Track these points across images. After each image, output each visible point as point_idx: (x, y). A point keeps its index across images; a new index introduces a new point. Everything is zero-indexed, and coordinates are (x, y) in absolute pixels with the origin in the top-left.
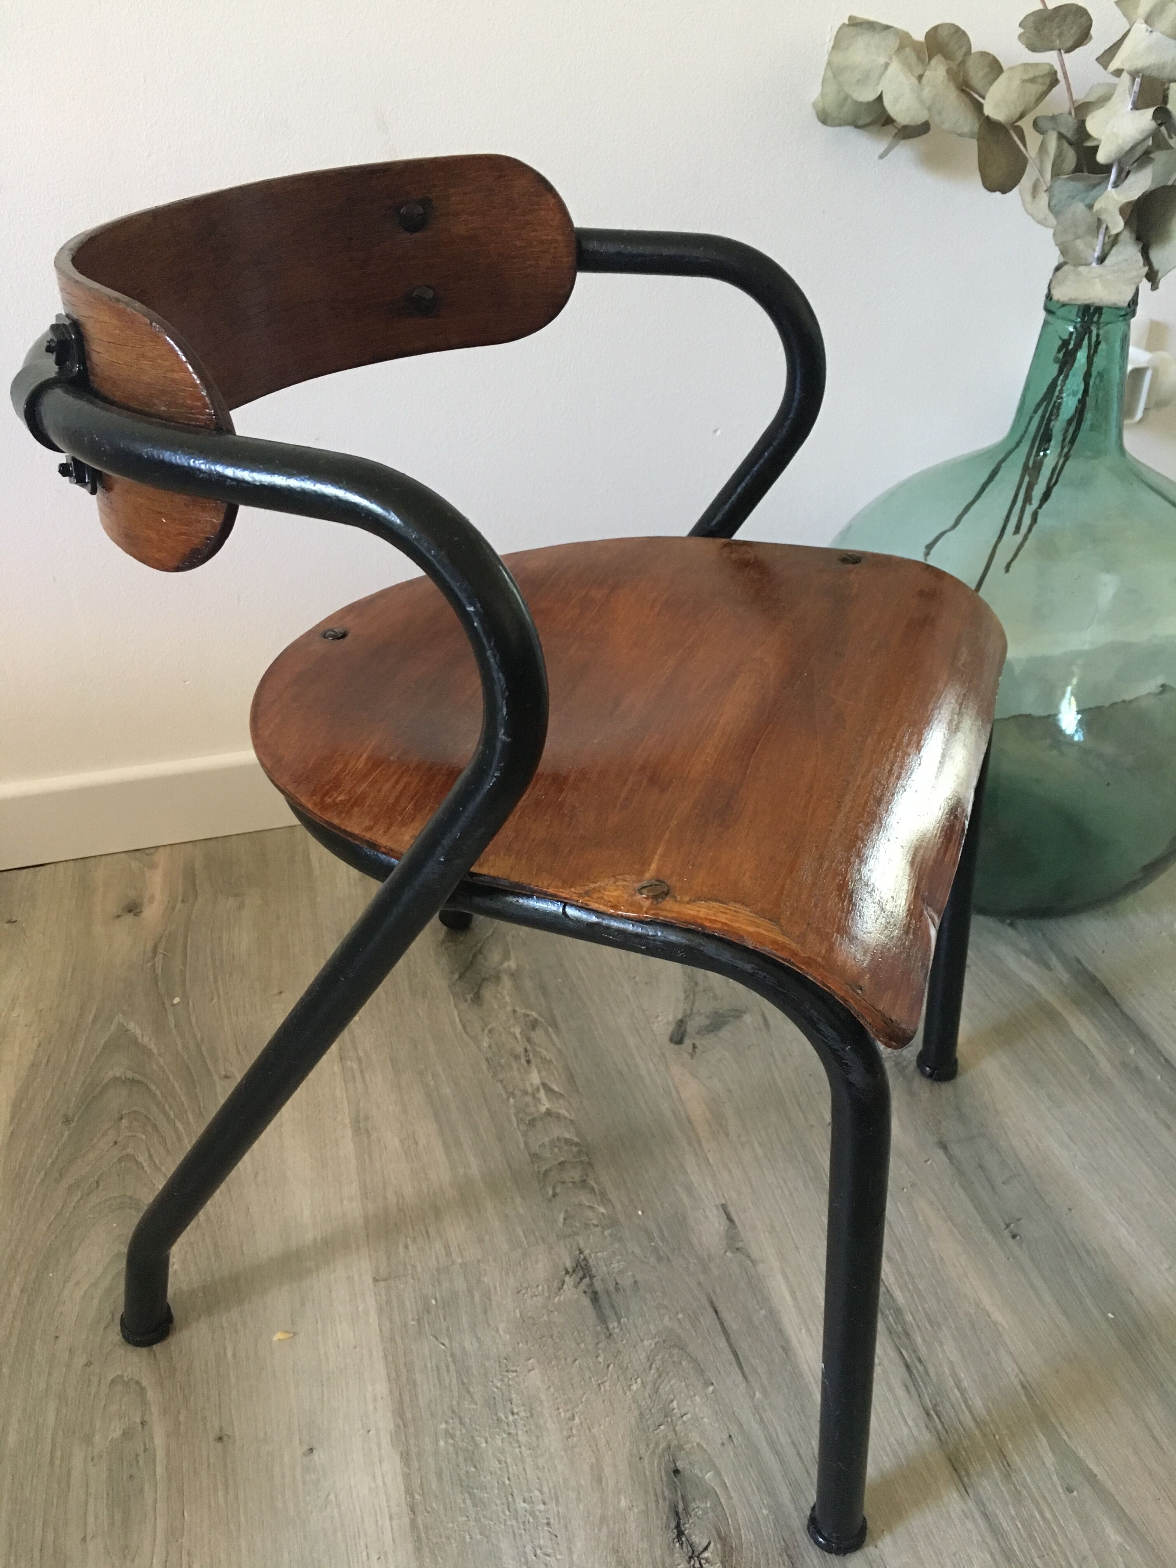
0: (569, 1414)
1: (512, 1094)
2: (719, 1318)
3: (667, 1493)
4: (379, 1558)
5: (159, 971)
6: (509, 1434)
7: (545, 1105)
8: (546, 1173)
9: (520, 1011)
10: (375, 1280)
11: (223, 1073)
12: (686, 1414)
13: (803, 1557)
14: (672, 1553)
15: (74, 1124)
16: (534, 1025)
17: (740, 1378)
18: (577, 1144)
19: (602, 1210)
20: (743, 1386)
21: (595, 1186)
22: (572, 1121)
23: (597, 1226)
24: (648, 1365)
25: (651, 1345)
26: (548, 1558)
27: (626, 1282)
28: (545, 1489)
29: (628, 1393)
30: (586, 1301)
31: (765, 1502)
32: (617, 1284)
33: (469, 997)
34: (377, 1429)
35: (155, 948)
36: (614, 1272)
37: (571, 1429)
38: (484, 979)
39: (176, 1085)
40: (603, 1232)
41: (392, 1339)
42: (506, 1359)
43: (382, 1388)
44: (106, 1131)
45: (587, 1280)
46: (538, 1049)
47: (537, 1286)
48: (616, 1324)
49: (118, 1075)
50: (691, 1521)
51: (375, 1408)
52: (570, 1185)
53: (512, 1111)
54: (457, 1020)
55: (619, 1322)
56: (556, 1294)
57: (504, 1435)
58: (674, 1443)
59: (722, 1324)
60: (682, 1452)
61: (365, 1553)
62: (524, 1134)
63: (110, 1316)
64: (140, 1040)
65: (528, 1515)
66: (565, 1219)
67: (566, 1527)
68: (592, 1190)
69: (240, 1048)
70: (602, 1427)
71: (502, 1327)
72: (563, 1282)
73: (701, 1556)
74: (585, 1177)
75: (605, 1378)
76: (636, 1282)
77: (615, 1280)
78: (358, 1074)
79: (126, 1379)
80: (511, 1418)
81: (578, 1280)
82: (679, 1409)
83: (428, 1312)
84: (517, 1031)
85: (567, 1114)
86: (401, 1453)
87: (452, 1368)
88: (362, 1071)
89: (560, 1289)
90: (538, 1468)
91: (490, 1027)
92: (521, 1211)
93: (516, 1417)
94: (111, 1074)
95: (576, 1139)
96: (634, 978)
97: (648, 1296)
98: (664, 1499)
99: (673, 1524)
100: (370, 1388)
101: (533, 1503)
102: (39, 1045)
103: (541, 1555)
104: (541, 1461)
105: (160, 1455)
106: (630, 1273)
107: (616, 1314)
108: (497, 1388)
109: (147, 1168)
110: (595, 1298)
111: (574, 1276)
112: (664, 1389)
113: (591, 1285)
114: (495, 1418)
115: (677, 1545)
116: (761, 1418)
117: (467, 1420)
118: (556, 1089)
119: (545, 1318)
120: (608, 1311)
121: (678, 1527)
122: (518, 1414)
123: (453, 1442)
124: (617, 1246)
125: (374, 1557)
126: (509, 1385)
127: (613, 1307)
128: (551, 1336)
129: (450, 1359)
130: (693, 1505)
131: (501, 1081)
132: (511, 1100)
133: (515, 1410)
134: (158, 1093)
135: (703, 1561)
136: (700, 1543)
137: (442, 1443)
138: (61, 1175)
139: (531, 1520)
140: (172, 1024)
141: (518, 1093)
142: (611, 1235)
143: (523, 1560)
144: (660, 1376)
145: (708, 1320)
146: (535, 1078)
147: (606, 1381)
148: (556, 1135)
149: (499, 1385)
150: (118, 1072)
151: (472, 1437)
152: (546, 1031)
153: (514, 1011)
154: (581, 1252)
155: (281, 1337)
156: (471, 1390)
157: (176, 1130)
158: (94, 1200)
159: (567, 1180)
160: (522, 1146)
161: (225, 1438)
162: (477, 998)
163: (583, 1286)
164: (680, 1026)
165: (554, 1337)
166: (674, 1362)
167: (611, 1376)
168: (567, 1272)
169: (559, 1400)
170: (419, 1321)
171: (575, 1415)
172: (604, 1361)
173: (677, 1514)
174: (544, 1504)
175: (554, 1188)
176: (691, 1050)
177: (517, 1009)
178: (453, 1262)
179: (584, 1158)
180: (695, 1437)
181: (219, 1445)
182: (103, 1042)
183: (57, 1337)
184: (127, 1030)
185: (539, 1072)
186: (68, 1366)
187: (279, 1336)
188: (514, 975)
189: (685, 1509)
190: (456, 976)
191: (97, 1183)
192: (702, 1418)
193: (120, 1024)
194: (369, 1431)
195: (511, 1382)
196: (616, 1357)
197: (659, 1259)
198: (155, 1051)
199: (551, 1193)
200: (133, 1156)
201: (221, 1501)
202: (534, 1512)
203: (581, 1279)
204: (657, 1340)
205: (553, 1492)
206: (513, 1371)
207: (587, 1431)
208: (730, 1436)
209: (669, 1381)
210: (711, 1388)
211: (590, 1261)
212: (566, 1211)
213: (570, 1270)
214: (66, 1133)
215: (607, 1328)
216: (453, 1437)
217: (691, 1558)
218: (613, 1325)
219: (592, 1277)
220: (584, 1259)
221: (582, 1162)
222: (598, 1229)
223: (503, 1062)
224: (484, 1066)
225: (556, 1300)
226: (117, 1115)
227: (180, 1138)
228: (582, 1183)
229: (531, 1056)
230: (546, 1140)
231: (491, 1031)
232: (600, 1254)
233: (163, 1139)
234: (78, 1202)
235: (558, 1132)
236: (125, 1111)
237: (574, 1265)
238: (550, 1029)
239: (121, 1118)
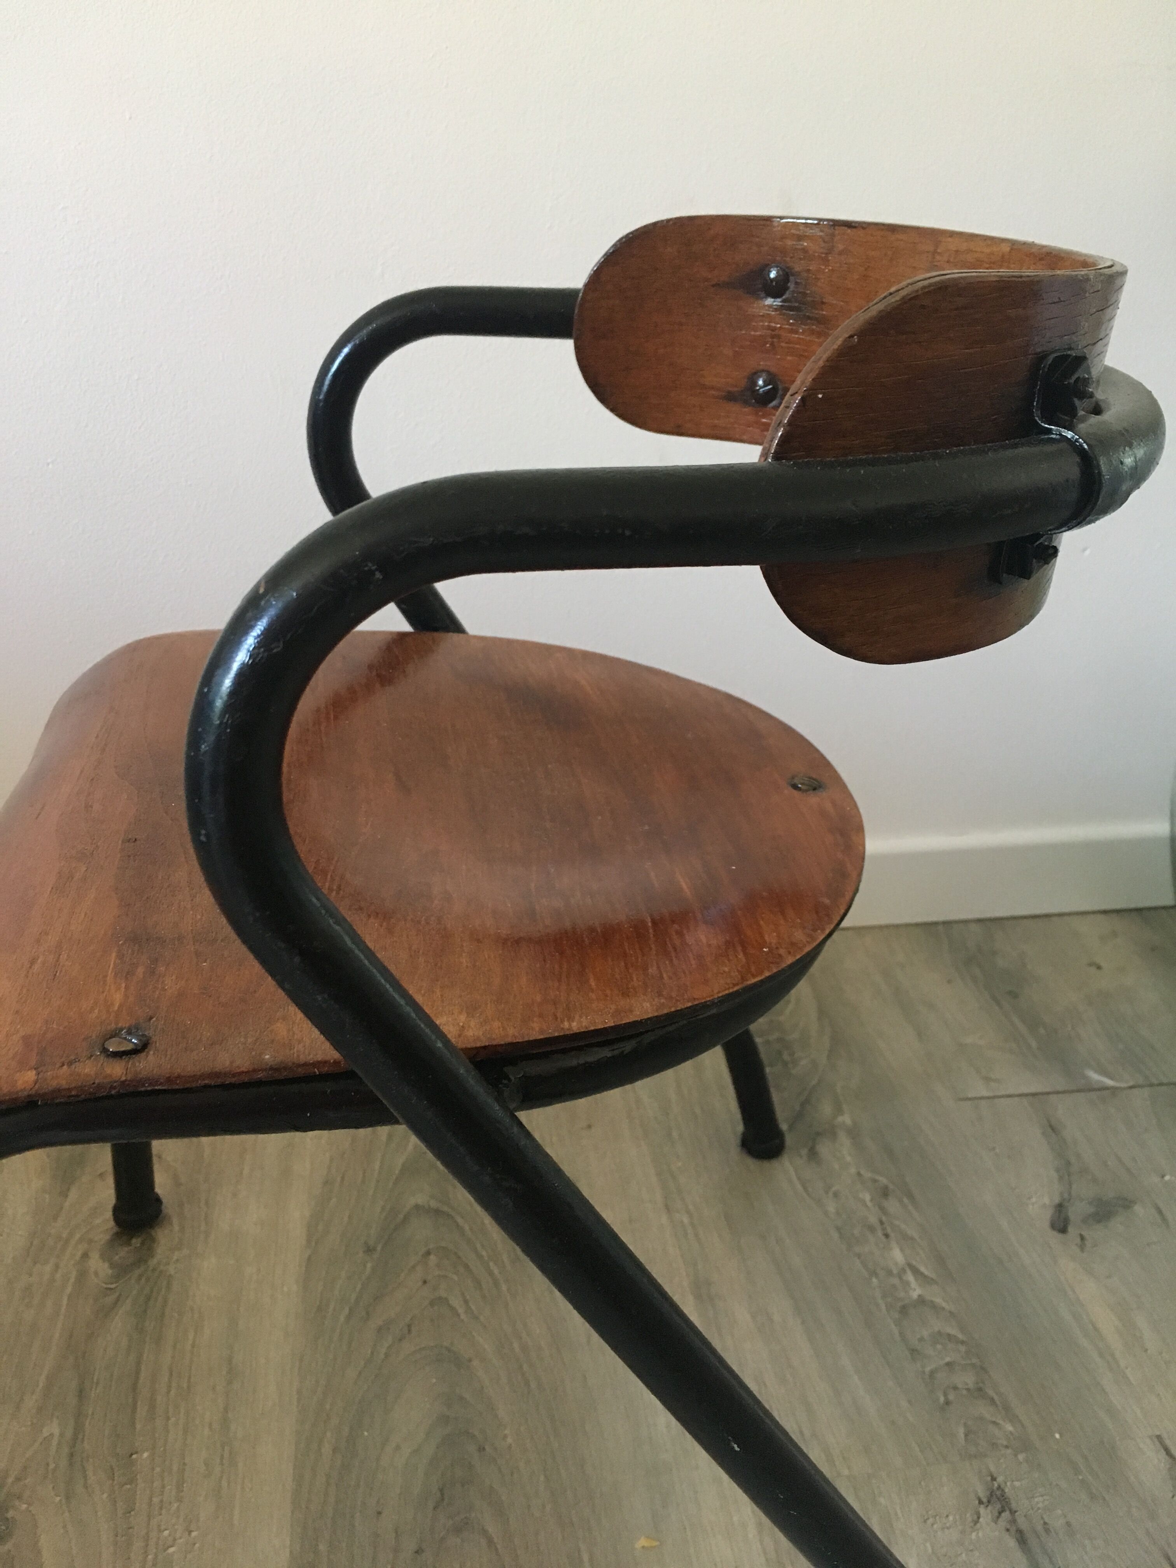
1: (874, 1273)
7: (916, 1290)
8: (932, 1373)
9: (867, 1175)
15: (376, 1256)
16: (885, 1193)
18: (963, 1342)
19: (1010, 1428)
21: (994, 1395)
22: (953, 1314)
23: (1006, 1447)
27: (1057, 1523)
30: (1012, 1543)
32: (1045, 1523)
33: (806, 1153)
36: (1039, 1509)
38: (818, 1134)
40: (1016, 1455)
44: (414, 1267)
45: (1006, 1515)
46: (897, 1223)
47: (947, 1516)
49: (421, 1202)
52: (965, 1392)
53: (878, 1294)
54: (794, 1178)
56: (973, 1529)
62: (898, 1323)
66: (966, 1435)
68: (992, 1400)
72: (979, 1516)
74: (981, 1385)
76: (1068, 1524)
77: (1043, 1519)
78: (690, 1230)
81: (996, 1514)
84: (867, 1197)
85: (944, 1304)
89: (976, 1522)
91: (834, 1189)
94: (412, 1201)
95: (960, 1336)
96: (994, 1149)
106: (1059, 1512)
109: (463, 1316)
110: (1022, 1539)
111: (990, 1508)
113: (1014, 1521)
118: (926, 1273)
119: (964, 1557)
120: (1039, 1555)
124: (1036, 1475)
131: (859, 1256)
132: (874, 1280)
134: (467, 1228)
138: (368, 1313)
141: (881, 1272)
142: (1026, 1461)
146: (897, 1256)
148: (936, 1329)
150: (420, 1199)
152: (901, 1201)
153: (859, 1174)
154: (994, 1479)
155: (646, 1545)
157: (491, 1273)
158: (407, 1347)
159: (960, 1386)
160: (897, 1336)
162: (814, 1156)
163: (1003, 1522)
164: (1060, 1212)
168: (981, 1502)
175: (945, 1394)
176: (1078, 1240)
177: (862, 1172)
179: (974, 1361)
182: (402, 1165)
183: (379, 1513)
185: (902, 1250)
186: (396, 1550)
187: (642, 1542)
191: (409, 1326)
197: (1092, 1497)
199: (942, 1399)
200: (446, 1299)
203: (1000, 1513)
211: (1007, 1490)
212: (965, 1424)
213: (985, 1500)
214: (369, 1265)
219: (1013, 1512)
220: (999, 1487)
221: (973, 1365)
222: (1009, 1451)
223: (856, 1232)
224: (835, 1235)
225: (974, 1536)
226: (424, 1250)
227: (496, 1283)
228: (979, 1392)
229: (889, 1230)
230: (925, 1333)
231: (836, 1195)
232: (1017, 1484)
233: (478, 1283)
234: (389, 1347)
235: (937, 1325)
236: (431, 1246)
237: (988, 1493)
238: (905, 1200)
239: (428, 1253)
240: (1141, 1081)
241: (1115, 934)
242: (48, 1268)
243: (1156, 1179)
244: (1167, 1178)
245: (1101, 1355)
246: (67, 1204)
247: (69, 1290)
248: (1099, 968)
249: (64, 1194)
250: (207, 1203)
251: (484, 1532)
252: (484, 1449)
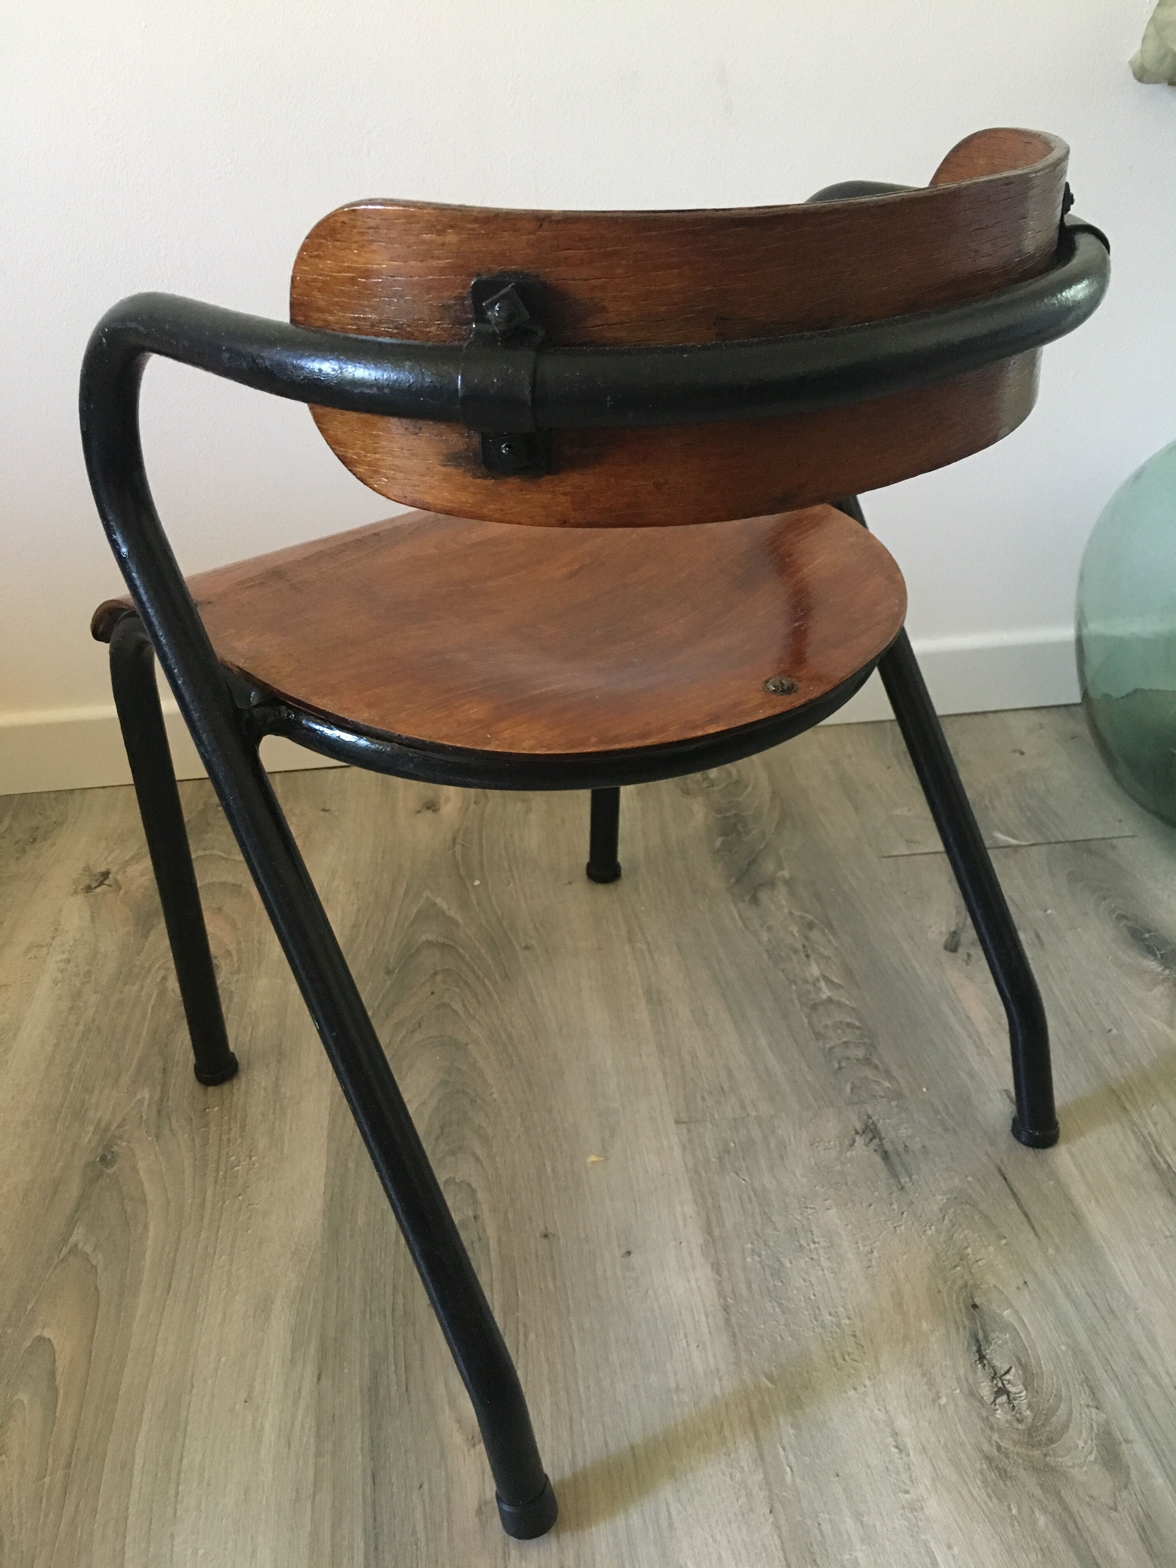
0: (868, 1249)
1: (794, 982)
2: (1008, 1185)
3: (966, 1323)
4: (698, 1346)
5: (459, 859)
6: (812, 1259)
7: (826, 993)
8: (831, 1049)
9: (797, 913)
10: (677, 1122)
11: (524, 945)
12: (981, 1260)
13: (1103, 1389)
14: (975, 1372)
15: (394, 976)
16: (811, 926)
17: (1032, 1235)
18: (858, 1028)
19: (887, 1084)
20: (1035, 1242)
21: (878, 1063)
22: (853, 1009)
23: (883, 1097)
24: (941, 1216)
25: (942, 1200)
26: (857, 1364)
27: (916, 1145)
28: (849, 1306)
29: (923, 1237)
30: (877, 1159)
31: (1063, 1340)
32: (906, 1146)
33: (748, 898)
34: (688, 1242)
35: (454, 839)
36: (902, 1137)
37: (870, 1261)
38: (760, 885)
39: (483, 951)
40: (889, 1103)
41: (696, 1172)
42: (804, 1197)
43: (690, 1209)
44: (423, 984)
45: (876, 1141)
46: (817, 946)
47: (830, 1141)
48: (907, 1179)
49: (430, 939)
50: (991, 1348)
51: (685, 1225)
52: (855, 1061)
53: (795, 996)
54: (737, 917)
55: (910, 1177)
56: (848, 1150)
57: (807, 1259)
58: (971, 1282)
59: (1012, 1190)
60: (979, 1291)
61: (684, 1341)
62: (808, 1016)
63: (439, 1130)
64: (447, 913)
65: (834, 1327)
66: (852, 1090)
67: (872, 1341)
68: (876, 1067)
69: (538, 925)
70: (900, 1262)
71: (799, 1171)
72: (854, 1142)
73: (1003, 1378)
74: (869, 1056)
75: (900, 1223)
76: (924, 1147)
77: (904, 1143)
78: (647, 955)
79: (457, 1181)
80: (812, 1246)
81: (868, 1140)
82: (973, 1255)
83: (729, 1152)
84: (795, 929)
85: (847, 1002)
86: (713, 1264)
87: (754, 1199)
88: (650, 951)
89: (852, 1146)
90: (841, 1289)
91: (768, 924)
92: (809, 1078)
93: (817, 1245)
94: (424, 938)
95: (857, 1024)
96: (906, 893)
97: (937, 1159)
98: (965, 1327)
99: (974, 1348)
100: (679, 1208)
101: (838, 1316)
102: (359, 910)
103: (850, 1361)
104: (843, 1284)
105: (493, 1244)
106: (918, 1139)
107: (907, 1171)
108: (797, 1220)
109: (462, 1015)
110: (886, 1156)
111: (864, 1136)
112: (959, 1237)
113: (881, 1145)
114: (797, 1244)
115: (980, 1366)
116: (1055, 1271)
117: (772, 1244)
118: (836, 981)
119: (839, 1167)
120: (899, 1168)
121: (979, 1351)
122: (819, 1243)
123: (759, 1259)
124: (904, 1115)
125: (693, 1346)
126: (809, 1219)
127: (904, 1165)
128: (846, 1184)
129: (752, 1194)
130: (993, 1335)
131: (783, 970)
132: (794, 987)
133: (816, 1240)
134: (467, 956)
135: (1005, 1382)
136: (1001, 1368)
137: (749, 1260)
138: (387, 1015)
139: (837, 1330)
140: (475, 902)
141: (800, 982)
142: (897, 1106)
143: (833, 1362)
144: (953, 1226)
145: (997, 1183)
146: (815, 970)
147: (901, 1225)
148: (838, 1019)
149: (799, 1217)
150: (429, 937)
151: (777, 1258)
152: (823, 932)
153: (791, 913)
154: (869, 1117)
155: (595, 1160)
156: (773, 1219)
158: (418, 1036)
159: (852, 1057)
160: (806, 1025)
161: (550, 1236)
162: (755, 900)
163: (873, 1146)
164: (954, 937)
165: (849, 1184)
166: (966, 1216)
167: (906, 1222)
168: (857, 1133)
169: (857, 1236)
170: (720, 1159)
171: (874, 1250)
172: (898, 1207)
173: (978, 1341)
174: (849, 1319)
175: (839, 1062)
176: (965, 957)
177: (794, 911)
178: (748, 1115)
179: (866, 1040)
180: (991, 1280)
181: (545, 1241)
182: (415, 910)
184: (435, 904)
185: (819, 966)
187: (593, 1158)
188: (789, 883)
189: (986, 1337)
190: (733, 880)
191: (420, 1024)
192: (997, 1265)
193: (428, 898)
194: (681, 1243)
195: (810, 1217)
196: (909, 1206)
197: (946, 1130)
198: (461, 921)
199: (836, 1066)
200: (449, 1004)
201: (551, 1286)
202: (840, 1324)
203: (871, 1140)
204: (948, 1196)
205: (857, 1310)
206: (811, 1208)
207: (886, 1264)
208: (1025, 1283)
209: (963, 1231)
210: (1004, 1241)
211: (879, 1125)
212: (852, 1083)
213: (860, 1131)
214: (389, 982)
215: (900, 1182)
216: (760, 1256)
217: (993, 1378)
218: (904, 1180)
219: (881, 1139)
220: (873, 1123)
221: (865, 1044)
222: (885, 1099)
223: (783, 954)
224: (765, 956)
225: (848, 1154)
226: (432, 972)
227: (489, 994)
228: (867, 1061)
229: (810, 952)
230: (829, 1022)
231: (770, 928)
232: (888, 1121)
233: (475, 995)
234: (404, 1037)
235: (838, 1016)
236: (438, 969)
237: (864, 1127)
238: (826, 930)
239: (436, 974)
240: (1041, 840)
241: (1041, 726)
242: (136, 988)
243: (1039, 913)
244: (1049, 912)
245: (970, 1036)
246: (147, 944)
247: (152, 1002)
248: (1022, 753)
249: (146, 936)
250: (259, 943)
251: (474, 1154)
252: (475, 1102)
